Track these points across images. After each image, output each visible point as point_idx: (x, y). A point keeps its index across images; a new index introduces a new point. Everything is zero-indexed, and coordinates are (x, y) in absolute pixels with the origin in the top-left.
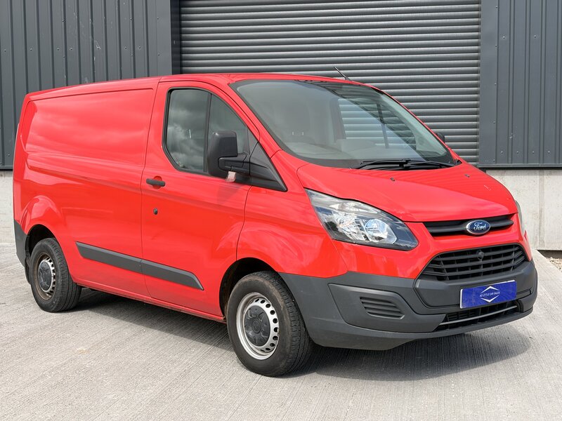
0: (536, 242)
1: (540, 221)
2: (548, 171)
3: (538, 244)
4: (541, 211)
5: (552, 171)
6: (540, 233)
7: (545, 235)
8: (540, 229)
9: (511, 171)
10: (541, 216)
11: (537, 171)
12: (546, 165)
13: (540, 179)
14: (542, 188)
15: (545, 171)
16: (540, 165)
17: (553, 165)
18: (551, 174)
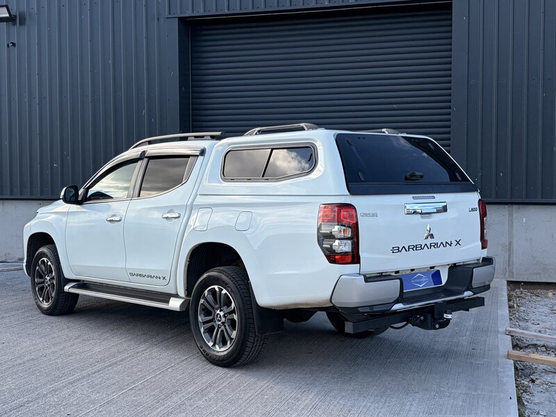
0: (504, 274)
1: (510, 254)
2: (517, 206)
3: (507, 275)
4: (510, 244)
5: (521, 206)
6: (509, 264)
7: (514, 266)
8: (509, 261)
10: (510, 251)
11: (507, 206)
12: (513, 200)
14: (511, 222)
15: (514, 206)
16: (508, 200)
18: (519, 209)
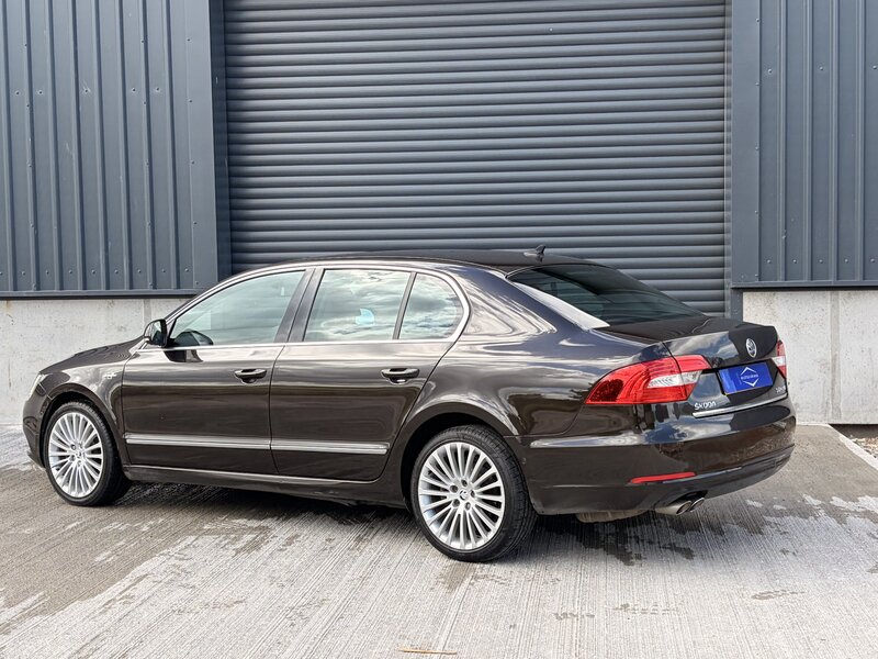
0: (826, 412)
1: (834, 376)
2: (846, 293)
3: (830, 414)
4: (834, 359)
5: (852, 292)
6: (833, 395)
7: (842, 400)
8: (832, 389)
9: (785, 293)
10: (834, 370)
11: (828, 293)
12: (840, 283)
13: (833, 306)
14: (835, 321)
15: (841, 293)
16: (832, 281)
17: (853, 282)
18: (849, 297)
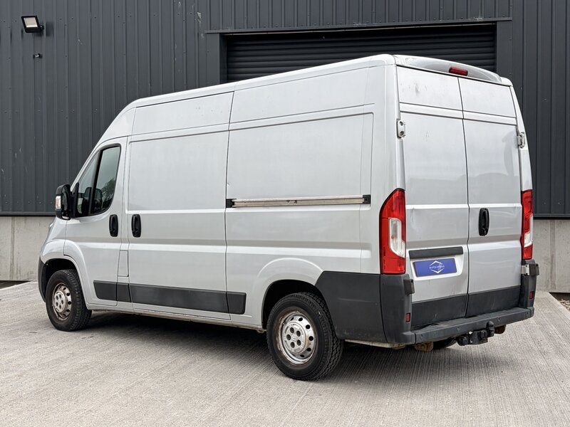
0: (547, 286)
1: (552, 266)
2: (559, 221)
3: (550, 287)
4: (552, 257)
5: (562, 221)
6: (551, 276)
7: (557, 278)
8: (551, 273)
10: (552, 260)
12: (555, 215)
13: (552, 228)
14: (553, 236)
15: (556, 221)
16: (551, 215)
17: (563, 215)
18: (561, 223)
